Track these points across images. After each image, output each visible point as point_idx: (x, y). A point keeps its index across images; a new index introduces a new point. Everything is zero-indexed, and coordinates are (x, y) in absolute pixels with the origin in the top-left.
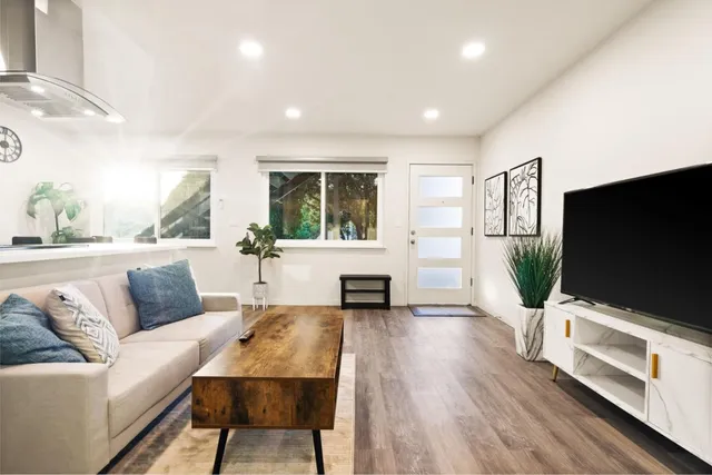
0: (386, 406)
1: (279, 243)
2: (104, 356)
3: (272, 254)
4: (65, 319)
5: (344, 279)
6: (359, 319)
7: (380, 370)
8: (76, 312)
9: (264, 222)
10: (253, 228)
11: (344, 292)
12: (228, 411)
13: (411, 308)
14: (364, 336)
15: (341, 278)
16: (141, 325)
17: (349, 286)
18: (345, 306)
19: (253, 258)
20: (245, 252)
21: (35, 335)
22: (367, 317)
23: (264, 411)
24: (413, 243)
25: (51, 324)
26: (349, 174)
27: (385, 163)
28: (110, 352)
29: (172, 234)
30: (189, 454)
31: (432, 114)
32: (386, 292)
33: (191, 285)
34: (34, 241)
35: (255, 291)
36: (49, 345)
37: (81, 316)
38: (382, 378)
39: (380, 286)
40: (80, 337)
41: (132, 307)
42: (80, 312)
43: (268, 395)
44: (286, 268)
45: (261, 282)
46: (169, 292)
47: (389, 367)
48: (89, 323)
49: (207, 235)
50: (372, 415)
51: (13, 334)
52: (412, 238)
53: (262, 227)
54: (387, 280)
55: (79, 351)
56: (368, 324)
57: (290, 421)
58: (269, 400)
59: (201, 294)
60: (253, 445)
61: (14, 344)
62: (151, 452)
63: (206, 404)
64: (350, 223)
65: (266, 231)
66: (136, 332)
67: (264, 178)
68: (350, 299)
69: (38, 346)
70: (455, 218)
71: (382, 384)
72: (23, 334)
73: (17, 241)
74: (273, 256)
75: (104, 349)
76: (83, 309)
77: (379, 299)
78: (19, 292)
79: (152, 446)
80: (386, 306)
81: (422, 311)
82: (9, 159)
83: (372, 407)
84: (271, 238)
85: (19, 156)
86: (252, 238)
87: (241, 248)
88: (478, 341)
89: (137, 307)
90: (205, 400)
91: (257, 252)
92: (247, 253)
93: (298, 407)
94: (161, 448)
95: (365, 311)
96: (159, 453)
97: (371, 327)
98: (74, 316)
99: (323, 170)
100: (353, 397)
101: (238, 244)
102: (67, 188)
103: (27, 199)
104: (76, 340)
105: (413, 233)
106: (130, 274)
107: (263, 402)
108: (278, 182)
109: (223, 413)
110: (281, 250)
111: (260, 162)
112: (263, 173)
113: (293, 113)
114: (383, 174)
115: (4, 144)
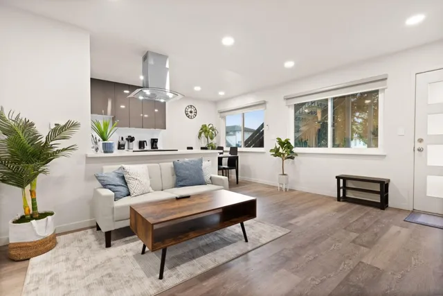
3: (292, 156)
10: (279, 141)
13: (413, 212)
15: (337, 177)
17: (350, 184)
19: (278, 159)
24: (419, 150)
27: (386, 79)
31: (415, 20)
32: (381, 193)
35: (280, 179)
40: (129, 184)
45: (283, 174)
48: (131, 179)
49: (262, 145)
52: (418, 145)
53: (283, 139)
54: (382, 183)
65: (286, 142)
66: (174, 187)
67: (291, 109)
68: (350, 194)
74: (291, 158)
82: (193, 117)
85: (196, 115)
87: (273, 153)
89: (176, 177)
91: (281, 155)
92: (276, 156)
99: (329, 96)
101: (271, 150)
105: (420, 141)
106: (173, 162)
111: (287, 99)
112: (289, 106)
113: (289, 64)
114: (384, 90)
115: (191, 112)
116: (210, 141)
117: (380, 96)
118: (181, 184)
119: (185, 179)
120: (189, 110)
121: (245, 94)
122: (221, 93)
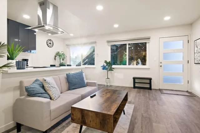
0: (142, 127)
1: (113, 66)
2: (54, 97)
3: (111, 69)
4: (46, 86)
5: (134, 79)
6: (139, 92)
7: (143, 112)
8: (48, 84)
9: (109, 60)
10: (106, 62)
11: (134, 83)
12: (80, 119)
13: (160, 90)
14: (139, 99)
15: (133, 78)
16: (69, 89)
17: (137, 81)
18: (135, 87)
19: (105, 71)
20: (103, 69)
21: (37, 90)
22: (142, 92)
23: (90, 121)
24: (161, 66)
25: (43, 87)
26: (138, 43)
27: (149, 38)
28: (56, 96)
29: (85, 64)
30: (74, 129)
31: (167, 18)
32: (150, 83)
33: (83, 78)
34: (54, 66)
35: (106, 80)
36: (40, 92)
37: (49, 85)
38: (142, 116)
39: (148, 81)
40: (49, 91)
41: (67, 83)
42: (49, 84)
43: (92, 116)
44: (116, 74)
45: (108, 78)
46: (76, 80)
47: (146, 111)
48: (51, 87)
49: (94, 64)
50: (135, 129)
51: (32, 89)
52: (161, 64)
53: (108, 61)
54: (150, 79)
55: (49, 95)
56: (142, 95)
57: (98, 127)
58: (92, 118)
59: (86, 81)
60: (92, 130)
61: (32, 92)
62: (66, 126)
63: (74, 116)
64: (139, 59)
65: (109, 63)
66: (67, 91)
67: (109, 47)
68: (137, 85)
69: (37, 93)
70: (180, 57)
71: (142, 118)
72: (34, 89)
73: (51, 66)
74: (111, 70)
75: (54, 95)
76: (50, 84)
77: (148, 86)
78: (39, 78)
79: (67, 124)
80: (150, 88)
81: (165, 92)
82: (51, 47)
83: (136, 126)
84: (111, 65)
85: (53, 46)
86: (105, 65)
87: (102, 68)
88: (189, 107)
89: (69, 84)
90: (74, 114)
91: (107, 69)
92: (104, 69)
93: (101, 122)
94: (68, 125)
95: (142, 90)
96: (67, 126)
97: (143, 96)
98: (48, 85)
99: (127, 43)
100: (129, 121)
101: (102, 67)
102: (62, 53)
103: (54, 56)
104: (48, 92)
105: (161, 63)
106: (67, 74)
107: (90, 119)
108: (115, 48)
109: (79, 119)
110: (114, 68)
111: (108, 42)
112: (108, 45)
113: (116, 26)
114: (149, 42)
115: (50, 43)
116: (62, 61)
117: (147, 45)
118: (73, 87)
119: (76, 85)
120: (49, 42)
121: (81, 37)
122: (72, 35)
